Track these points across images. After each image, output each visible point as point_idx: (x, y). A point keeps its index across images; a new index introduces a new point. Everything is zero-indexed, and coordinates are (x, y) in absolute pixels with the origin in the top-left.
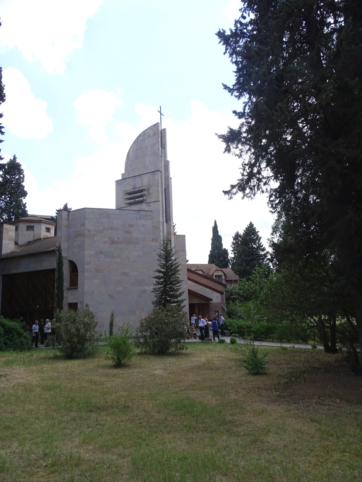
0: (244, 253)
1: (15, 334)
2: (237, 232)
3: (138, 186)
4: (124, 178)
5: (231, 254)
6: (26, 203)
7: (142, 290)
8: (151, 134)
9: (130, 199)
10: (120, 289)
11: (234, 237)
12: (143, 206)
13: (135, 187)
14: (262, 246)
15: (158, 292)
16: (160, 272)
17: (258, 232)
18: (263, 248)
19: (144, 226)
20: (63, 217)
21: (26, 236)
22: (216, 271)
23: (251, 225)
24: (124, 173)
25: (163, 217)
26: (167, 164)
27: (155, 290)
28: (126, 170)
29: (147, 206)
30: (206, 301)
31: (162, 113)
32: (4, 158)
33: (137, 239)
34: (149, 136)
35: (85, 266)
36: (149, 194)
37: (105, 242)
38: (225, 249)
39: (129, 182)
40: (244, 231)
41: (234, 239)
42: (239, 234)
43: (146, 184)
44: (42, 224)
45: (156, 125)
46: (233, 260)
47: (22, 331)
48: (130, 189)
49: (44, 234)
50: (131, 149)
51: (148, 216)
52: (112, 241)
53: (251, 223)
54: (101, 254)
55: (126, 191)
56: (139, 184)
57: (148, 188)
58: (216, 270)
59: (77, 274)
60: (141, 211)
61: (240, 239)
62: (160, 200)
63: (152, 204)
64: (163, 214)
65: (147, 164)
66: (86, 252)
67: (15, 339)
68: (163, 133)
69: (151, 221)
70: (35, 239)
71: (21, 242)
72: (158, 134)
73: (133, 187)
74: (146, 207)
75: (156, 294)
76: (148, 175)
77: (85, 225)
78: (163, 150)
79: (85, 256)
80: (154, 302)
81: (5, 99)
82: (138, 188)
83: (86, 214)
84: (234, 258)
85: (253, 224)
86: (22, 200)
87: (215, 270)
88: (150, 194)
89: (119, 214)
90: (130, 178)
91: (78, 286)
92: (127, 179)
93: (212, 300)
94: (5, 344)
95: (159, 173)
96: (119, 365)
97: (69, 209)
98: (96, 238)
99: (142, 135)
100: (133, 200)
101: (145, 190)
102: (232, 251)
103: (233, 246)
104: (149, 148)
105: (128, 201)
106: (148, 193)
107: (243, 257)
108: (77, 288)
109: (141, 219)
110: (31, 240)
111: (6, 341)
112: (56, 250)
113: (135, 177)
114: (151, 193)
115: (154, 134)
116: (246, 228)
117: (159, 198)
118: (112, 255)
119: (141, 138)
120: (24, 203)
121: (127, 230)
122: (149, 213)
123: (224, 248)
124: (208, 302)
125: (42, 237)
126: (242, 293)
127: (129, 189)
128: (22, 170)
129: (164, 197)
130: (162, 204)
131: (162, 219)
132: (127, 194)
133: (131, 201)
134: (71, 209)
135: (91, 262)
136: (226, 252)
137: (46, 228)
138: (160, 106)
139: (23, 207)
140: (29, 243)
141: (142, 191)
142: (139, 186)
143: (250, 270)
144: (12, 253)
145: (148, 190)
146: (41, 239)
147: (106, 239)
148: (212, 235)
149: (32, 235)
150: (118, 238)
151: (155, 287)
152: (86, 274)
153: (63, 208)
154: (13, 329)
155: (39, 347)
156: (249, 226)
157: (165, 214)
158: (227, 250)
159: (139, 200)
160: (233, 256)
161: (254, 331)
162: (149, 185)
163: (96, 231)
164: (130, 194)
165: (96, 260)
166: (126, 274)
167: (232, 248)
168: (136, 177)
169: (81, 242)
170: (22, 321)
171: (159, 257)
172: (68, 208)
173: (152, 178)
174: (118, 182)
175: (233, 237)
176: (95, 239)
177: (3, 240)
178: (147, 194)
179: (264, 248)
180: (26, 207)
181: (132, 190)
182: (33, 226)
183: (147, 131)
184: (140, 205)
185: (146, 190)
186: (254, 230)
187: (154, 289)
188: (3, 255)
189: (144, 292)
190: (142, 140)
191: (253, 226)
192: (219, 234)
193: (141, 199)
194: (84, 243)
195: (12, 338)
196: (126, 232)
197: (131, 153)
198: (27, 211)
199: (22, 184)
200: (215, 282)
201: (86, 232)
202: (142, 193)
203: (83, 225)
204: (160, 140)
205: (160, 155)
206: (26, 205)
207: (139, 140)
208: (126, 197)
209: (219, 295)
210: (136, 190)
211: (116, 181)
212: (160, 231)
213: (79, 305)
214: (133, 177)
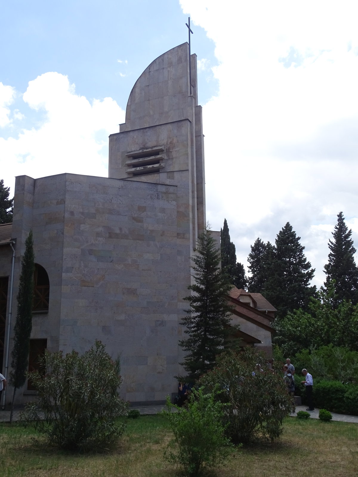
2: (258, 238)
3: (150, 144)
4: (125, 131)
5: (249, 272)
7: (158, 321)
8: (174, 60)
9: (135, 166)
10: (122, 317)
11: (253, 246)
12: (162, 177)
13: (144, 145)
14: (305, 259)
16: (196, 289)
17: (299, 238)
18: (306, 263)
19: (163, 210)
23: (288, 227)
24: (125, 123)
25: (193, 198)
26: (199, 110)
28: (127, 119)
29: (169, 178)
33: (152, 231)
34: (170, 64)
35: (64, 274)
36: (169, 159)
37: (98, 234)
39: (135, 137)
40: (278, 236)
41: (253, 249)
43: (165, 141)
45: (186, 46)
48: (135, 149)
50: (138, 85)
51: (170, 193)
52: (109, 233)
53: (288, 224)
54: (91, 255)
55: (130, 152)
56: (152, 141)
57: (169, 149)
58: (241, 295)
59: (47, 290)
60: (159, 186)
62: (190, 168)
63: (176, 175)
64: (193, 192)
65: (166, 109)
66: (66, 250)
68: (192, 60)
69: (174, 203)
72: (186, 60)
73: (141, 146)
74: (168, 178)
76: (169, 126)
77: (66, 203)
78: (192, 88)
79: (64, 257)
80: (183, 342)
82: (151, 148)
83: (67, 183)
85: (291, 226)
88: (172, 159)
89: (122, 187)
90: (137, 132)
91: (48, 309)
92: (131, 134)
95: (189, 123)
98: (82, 227)
99: (157, 63)
100: (142, 168)
101: (162, 151)
102: (250, 267)
103: (252, 260)
104: (170, 82)
105: (133, 169)
106: (168, 156)
108: (47, 313)
109: (158, 198)
112: (11, 245)
113: (145, 130)
114: (174, 156)
115: (180, 60)
117: (188, 165)
118: (110, 257)
119: (156, 67)
121: (136, 216)
122: (171, 189)
123: (238, 263)
127: (133, 150)
130: (193, 176)
131: (191, 201)
132: (129, 157)
133: (138, 169)
135: (73, 268)
138: (189, 18)
141: (157, 153)
142: (153, 145)
145: (168, 151)
147: (100, 229)
150: (121, 229)
151: (186, 315)
152: (65, 289)
156: (284, 228)
157: (196, 192)
158: (242, 266)
159: (153, 167)
160: (250, 275)
162: (171, 143)
163: (82, 213)
164: (135, 157)
165: (82, 264)
166: (132, 292)
167: (250, 263)
168: (147, 130)
169: (56, 231)
173: (175, 131)
174: (115, 137)
176: (81, 229)
178: (166, 158)
181: (141, 151)
183: (166, 56)
184: (156, 175)
185: (165, 151)
186: (293, 235)
189: (162, 323)
190: (157, 70)
192: (231, 241)
193: (156, 165)
194: (63, 233)
196: (134, 219)
197: (137, 90)
201: (67, 215)
202: (158, 156)
203: (63, 202)
204: (189, 71)
205: (189, 95)
207: (152, 69)
208: (129, 162)
209: (268, 334)
210: (148, 150)
211: (111, 136)
212: (188, 220)
213: (49, 344)
214: (142, 130)
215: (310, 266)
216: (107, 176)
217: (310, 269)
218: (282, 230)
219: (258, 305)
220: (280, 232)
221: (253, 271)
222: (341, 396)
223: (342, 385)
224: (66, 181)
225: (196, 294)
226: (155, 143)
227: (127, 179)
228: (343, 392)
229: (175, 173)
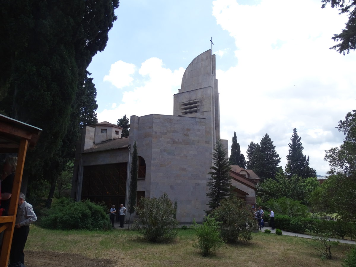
1: (100, 216)
2: (252, 141)
3: (193, 99)
4: (181, 92)
5: (247, 158)
6: (97, 114)
7: (196, 183)
8: (204, 58)
9: (185, 109)
10: (179, 181)
11: (249, 145)
12: (198, 115)
14: (276, 153)
15: (212, 186)
16: (214, 168)
18: (276, 154)
19: (199, 130)
20: (135, 121)
21: (102, 137)
22: (242, 171)
23: (267, 136)
24: (181, 88)
25: (213, 124)
26: (216, 82)
27: (209, 184)
28: (182, 86)
29: (202, 115)
31: (213, 42)
33: (193, 140)
34: (202, 60)
35: (152, 161)
37: (168, 142)
38: (242, 155)
39: (186, 95)
41: (249, 147)
42: (254, 143)
43: (200, 97)
44: (113, 128)
45: (210, 51)
47: (104, 213)
48: (186, 101)
49: (114, 136)
50: (187, 70)
51: (202, 122)
52: (173, 142)
54: (164, 152)
55: (183, 103)
56: (194, 97)
57: (202, 100)
59: (145, 168)
60: (197, 119)
61: (254, 147)
62: (212, 110)
64: (213, 121)
65: (200, 82)
66: (153, 150)
67: (99, 220)
68: (213, 57)
69: (204, 127)
70: (107, 139)
71: (98, 141)
72: (210, 58)
73: (189, 100)
75: (210, 187)
76: (202, 90)
77: (153, 128)
78: (213, 71)
79: (152, 153)
80: (208, 194)
82: (193, 100)
86: (94, 111)
88: (203, 105)
89: (179, 120)
90: (186, 93)
91: (145, 177)
92: (184, 94)
94: (92, 224)
95: (211, 88)
98: (161, 139)
99: (196, 59)
100: (189, 110)
101: (198, 102)
102: (248, 156)
103: (249, 153)
104: (202, 69)
105: (185, 111)
106: (201, 104)
108: (145, 179)
109: (196, 125)
110: (104, 140)
111: (93, 221)
112: (128, 147)
113: (190, 92)
115: (207, 58)
117: (211, 109)
118: (173, 153)
119: (196, 62)
120: (95, 113)
121: (186, 133)
122: (203, 120)
125: (113, 138)
127: (185, 101)
129: (214, 108)
130: (213, 113)
131: (212, 126)
132: (183, 105)
133: (187, 110)
135: (156, 158)
137: (116, 131)
138: (212, 37)
139: (94, 117)
140: (103, 142)
141: (196, 103)
142: (194, 99)
144: (92, 149)
145: (201, 102)
146: (112, 139)
147: (169, 140)
148: (232, 144)
149: (105, 136)
150: (178, 140)
151: (209, 181)
152: (153, 168)
153: (123, 118)
154: (98, 211)
157: (215, 121)
158: (244, 156)
159: (194, 110)
160: (248, 160)
162: (202, 98)
163: (161, 132)
164: (186, 105)
165: (161, 156)
166: (184, 169)
168: (191, 92)
169: (148, 141)
170: (103, 205)
171: (214, 156)
173: (205, 92)
174: (176, 95)
177: (86, 139)
178: (200, 105)
179: (278, 154)
180: (96, 117)
181: (188, 102)
182: (106, 130)
183: (200, 56)
184: (195, 113)
185: (200, 102)
186: (269, 140)
187: (209, 183)
188: (85, 150)
189: (199, 185)
190: (196, 63)
192: (238, 143)
193: (196, 109)
194: (152, 142)
195: (97, 219)
196: (185, 135)
197: (187, 73)
198: (97, 119)
199: (95, 99)
200: (247, 180)
201: (154, 133)
202: (197, 104)
203: (151, 127)
204: (211, 63)
205: (211, 74)
207: (194, 63)
208: (183, 107)
209: (253, 190)
210: (191, 102)
211: (174, 95)
212: (211, 135)
213: (146, 194)
214: (189, 92)
215: (278, 156)
216: (172, 115)
217: (279, 157)
218: (263, 137)
219: (250, 176)
220: (263, 138)
221: (249, 158)
222: (288, 223)
223: (289, 218)
224: (153, 118)
225: (214, 171)
226: (195, 98)
227: (181, 116)
228: (289, 221)
229: (205, 113)
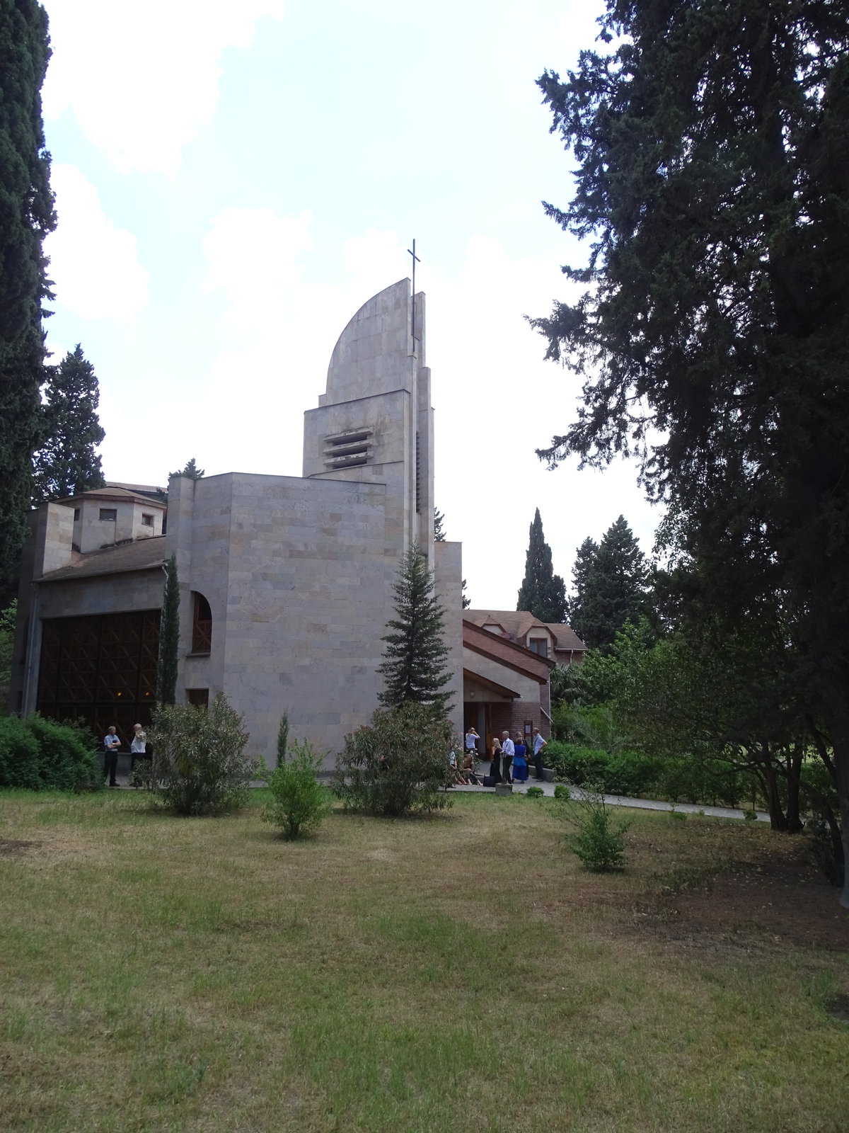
0: (600, 590)
1: (65, 753)
2: (589, 537)
3: (355, 425)
4: (325, 407)
5: (573, 589)
6: (100, 457)
7: (354, 667)
8: (391, 303)
9: (336, 455)
10: (306, 662)
11: (580, 549)
12: (366, 473)
13: (348, 426)
15: (390, 674)
16: (398, 626)
17: (637, 540)
19: (365, 518)
20: (181, 493)
21: (98, 533)
22: (534, 629)
23: (622, 523)
24: (325, 393)
25: (411, 499)
26: (426, 374)
27: (385, 668)
28: (329, 387)
29: (375, 473)
30: (505, 697)
31: (416, 255)
32: (53, 353)
33: (349, 547)
34: (385, 310)
35: (229, 606)
36: (379, 445)
37: (275, 553)
38: (557, 578)
39: (337, 414)
40: (605, 536)
41: (581, 554)
42: (593, 543)
43: (375, 421)
44: (136, 506)
45: (403, 284)
46: (577, 605)
47: (81, 747)
48: (336, 431)
49: (138, 528)
50: (343, 339)
51: (374, 495)
52: (290, 551)
53: (621, 518)
54: (265, 580)
55: (329, 436)
56: (361, 419)
57: (380, 431)
58: (533, 627)
59: (210, 625)
60: (360, 484)
61: (593, 554)
62: (406, 459)
63: (386, 469)
64: (410, 491)
65: (378, 375)
66: (233, 575)
67: (64, 766)
68: (417, 302)
69: (382, 508)
70: (117, 540)
71: (88, 544)
72: (406, 304)
73: (344, 428)
74: (373, 474)
75: (387, 677)
76: (381, 399)
77: (232, 512)
78: (416, 342)
79: (230, 584)
80: (381, 696)
81: (56, 225)
82: (356, 430)
83: (234, 486)
84: (578, 599)
85: (626, 522)
86: (92, 448)
87: (530, 625)
88: (383, 445)
89: (308, 488)
90: (338, 407)
91: (210, 651)
92: (332, 410)
93: (518, 696)
94: (43, 775)
95: (406, 395)
96: (292, 834)
97: (198, 472)
98: (254, 543)
99: (368, 305)
100: (343, 458)
101: (370, 434)
102: (576, 582)
104: (384, 336)
105: (332, 460)
106: (378, 442)
107: (599, 598)
108: (208, 656)
109: (358, 502)
110: (109, 543)
111: (45, 768)
112: (163, 568)
113: (348, 405)
114: (386, 441)
115: (397, 305)
116: (610, 529)
117: (403, 455)
118: (291, 583)
119: (366, 314)
120: (97, 455)
121: (327, 526)
122: (378, 489)
123: (555, 576)
124: (510, 701)
125: (134, 535)
126: (591, 682)
127: (334, 433)
128: (95, 379)
129: (414, 452)
130: (411, 469)
131: (408, 503)
132: (329, 442)
133: (339, 459)
134: (203, 472)
135: (241, 597)
136: (559, 584)
137: (144, 515)
138: (414, 240)
139: (93, 465)
140: (105, 548)
141: (363, 437)
142: (359, 426)
143: (613, 628)
144: (66, 569)
145: (378, 435)
146: (131, 540)
147: (278, 546)
148: (528, 544)
149: (112, 531)
150: (306, 545)
151: (386, 660)
152: (231, 625)
153: (186, 469)
154: (61, 742)
155: (119, 785)
156: (616, 524)
158: (562, 581)
159: (357, 457)
160: (575, 594)
161: (611, 773)
162: (382, 423)
163: (254, 525)
164: (336, 442)
165: (254, 593)
166: (321, 629)
167: (576, 575)
168: (352, 404)
169: (220, 550)
170: (82, 726)
171: (398, 592)
172: (196, 469)
173: (388, 406)
174: (311, 415)
175: (578, 551)
176: (252, 546)
177: (46, 541)
178: (375, 444)
180: (101, 465)
181: (342, 435)
182: (115, 511)
183: (380, 298)
184: (358, 469)
185: (374, 435)
186: (628, 534)
187: (384, 665)
188: (46, 574)
189: (361, 670)
190: (367, 318)
191: (626, 527)
192: (545, 542)
193: (362, 455)
194: (228, 552)
195: (58, 762)
196: (324, 531)
197: (342, 347)
198: (103, 473)
199: (94, 411)
200: (527, 655)
201: (233, 528)
202: (365, 442)
203: (228, 511)
204: (410, 319)
205: (410, 353)
206: (101, 461)
207: (360, 318)
208: (327, 450)
210: (351, 433)
211: (305, 412)
212: (403, 530)
213: (211, 696)
214: (345, 405)
219: (560, 643)
223: (607, 756)
224: (232, 484)
225: (401, 633)
226: (360, 424)
227: (316, 477)
229: (384, 467)
